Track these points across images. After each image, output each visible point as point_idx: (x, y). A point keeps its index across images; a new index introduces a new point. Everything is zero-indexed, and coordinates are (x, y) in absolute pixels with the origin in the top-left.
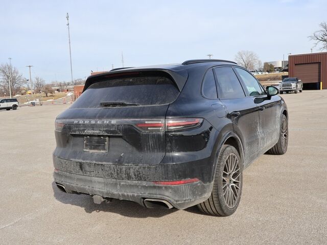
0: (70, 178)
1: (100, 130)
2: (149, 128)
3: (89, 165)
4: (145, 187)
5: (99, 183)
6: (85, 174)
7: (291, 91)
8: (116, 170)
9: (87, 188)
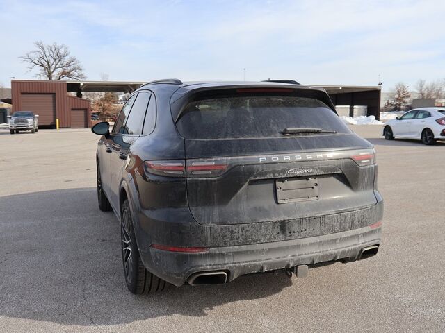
0: (252, 252)
1: (313, 168)
2: (363, 161)
3: (300, 221)
4: (364, 235)
5: (312, 244)
6: (288, 238)
7: (28, 129)
8: (339, 219)
9: (289, 258)
